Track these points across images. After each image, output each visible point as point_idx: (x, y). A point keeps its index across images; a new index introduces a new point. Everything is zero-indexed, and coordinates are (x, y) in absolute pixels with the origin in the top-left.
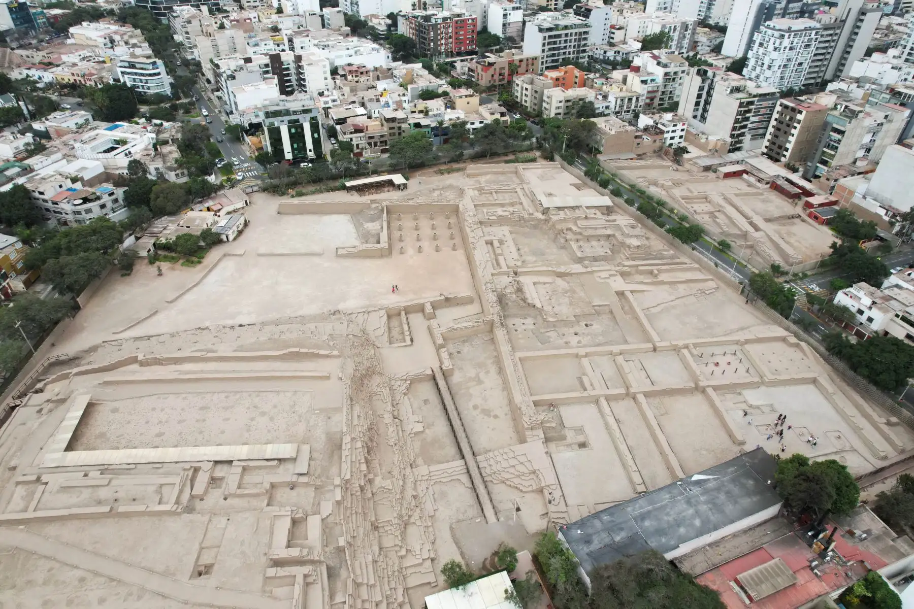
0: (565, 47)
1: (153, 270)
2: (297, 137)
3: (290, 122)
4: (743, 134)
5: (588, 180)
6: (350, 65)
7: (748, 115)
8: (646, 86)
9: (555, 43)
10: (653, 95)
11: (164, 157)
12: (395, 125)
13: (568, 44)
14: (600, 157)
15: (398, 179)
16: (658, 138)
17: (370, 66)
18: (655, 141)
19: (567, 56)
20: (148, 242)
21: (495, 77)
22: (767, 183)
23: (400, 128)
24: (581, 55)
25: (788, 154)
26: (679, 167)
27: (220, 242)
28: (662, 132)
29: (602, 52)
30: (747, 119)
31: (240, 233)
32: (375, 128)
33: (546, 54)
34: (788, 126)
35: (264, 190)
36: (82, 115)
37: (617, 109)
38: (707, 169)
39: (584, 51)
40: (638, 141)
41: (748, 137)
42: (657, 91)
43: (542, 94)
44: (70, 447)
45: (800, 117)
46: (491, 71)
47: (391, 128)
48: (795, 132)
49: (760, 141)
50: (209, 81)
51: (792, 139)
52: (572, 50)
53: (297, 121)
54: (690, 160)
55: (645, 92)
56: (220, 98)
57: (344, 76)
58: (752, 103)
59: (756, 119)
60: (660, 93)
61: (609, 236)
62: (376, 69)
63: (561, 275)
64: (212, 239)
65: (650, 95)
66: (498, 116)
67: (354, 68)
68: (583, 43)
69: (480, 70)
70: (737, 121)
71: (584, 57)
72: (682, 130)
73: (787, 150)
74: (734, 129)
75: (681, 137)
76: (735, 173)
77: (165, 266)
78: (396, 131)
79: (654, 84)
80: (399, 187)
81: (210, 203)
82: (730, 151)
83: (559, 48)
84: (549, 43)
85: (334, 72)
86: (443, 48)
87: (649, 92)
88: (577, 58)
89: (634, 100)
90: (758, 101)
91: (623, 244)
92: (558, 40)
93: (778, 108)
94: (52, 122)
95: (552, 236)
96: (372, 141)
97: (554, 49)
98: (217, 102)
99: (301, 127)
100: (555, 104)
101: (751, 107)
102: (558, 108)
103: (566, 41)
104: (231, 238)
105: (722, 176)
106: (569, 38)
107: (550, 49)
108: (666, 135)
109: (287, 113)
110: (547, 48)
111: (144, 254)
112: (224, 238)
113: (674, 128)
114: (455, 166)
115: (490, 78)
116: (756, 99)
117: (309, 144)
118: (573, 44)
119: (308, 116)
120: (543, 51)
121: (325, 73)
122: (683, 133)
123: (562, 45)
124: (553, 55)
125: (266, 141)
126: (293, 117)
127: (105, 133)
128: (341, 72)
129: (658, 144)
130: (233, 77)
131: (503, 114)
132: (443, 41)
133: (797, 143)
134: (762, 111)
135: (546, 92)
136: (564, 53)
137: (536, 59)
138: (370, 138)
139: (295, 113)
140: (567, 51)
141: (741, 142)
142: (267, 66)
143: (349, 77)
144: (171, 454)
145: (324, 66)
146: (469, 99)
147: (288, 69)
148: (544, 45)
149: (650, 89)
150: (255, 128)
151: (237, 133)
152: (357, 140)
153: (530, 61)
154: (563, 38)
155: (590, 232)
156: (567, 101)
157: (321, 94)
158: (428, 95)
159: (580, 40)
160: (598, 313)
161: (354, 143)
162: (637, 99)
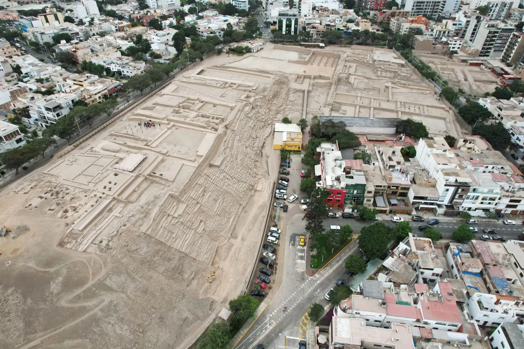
0: (426, 9)
1: (227, 55)
2: (289, 26)
3: (287, 19)
4: (490, 48)
5: (401, 56)
6: (321, 6)
7: (494, 38)
8: (455, 26)
9: (420, 6)
10: (458, 31)
11: (239, 26)
12: (329, 27)
13: (428, 7)
14: (413, 51)
15: (322, 45)
16: (445, 46)
17: (330, 8)
18: (444, 48)
19: (426, 13)
20: (227, 48)
21: (385, 19)
22: (490, 69)
23: (331, 29)
24: (434, 14)
25: (510, 59)
26: (450, 60)
27: (251, 52)
28: (448, 44)
29: (449, 14)
30: (494, 40)
31: (258, 51)
32: (321, 28)
33: (414, 11)
34: (513, 44)
35: (271, 42)
36: (216, 12)
37: (436, 36)
38: (464, 61)
39: (436, 12)
40: (434, 46)
41: (492, 51)
42: (461, 30)
43: (400, 25)
44: (198, 74)
45: (519, 40)
46: (384, 15)
47: (327, 29)
48: (515, 47)
49: (500, 53)
50: (263, 8)
51: (514, 51)
52: (429, 10)
53: (290, 19)
54: (457, 56)
55: (454, 30)
56: (266, 14)
57: (318, 11)
58: (497, 32)
59: (500, 41)
60: (462, 31)
61: (395, 72)
62: (333, 10)
63: (367, 78)
64: (248, 50)
65: (456, 31)
66: (375, 31)
67: (323, 8)
68: (436, 7)
69: (378, 15)
70: (486, 41)
71: (435, 15)
72: (460, 44)
73: (510, 57)
74: (485, 45)
75: (459, 48)
76: (476, 64)
77: (231, 55)
78: (329, 30)
79: (460, 26)
80: (322, 47)
81: (251, 41)
82: (480, 56)
83: (422, 9)
84: (416, 6)
85: (314, 8)
86: (368, 7)
87: (456, 30)
88: (432, 15)
89: (447, 33)
90: (501, 32)
91: (399, 75)
92: (422, 4)
93: (511, 36)
94: (205, 13)
95: (373, 69)
96: (319, 33)
97: (419, 9)
98: (264, 15)
99: (291, 21)
100: (404, 29)
101: (496, 34)
102: (405, 31)
103: (427, 6)
104: (255, 51)
105: (469, 64)
106: (428, 4)
107: (417, 9)
108: (450, 46)
109: (287, 15)
110: (415, 8)
111: (225, 51)
112: (252, 50)
113: (455, 43)
114: (348, 45)
115: (382, 19)
116: (500, 30)
117: (293, 29)
118: (430, 7)
119: (295, 18)
120: (413, 9)
121: (309, 8)
122: (460, 46)
123: (425, 7)
124: (418, 12)
125: (277, 27)
126: (289, 17)
127: (222, 18)
128: (317, 9)
129: (445, 49)
130: (272, 4)
131: (378, 30)
132: (369, 3)
133: (516, 53)
134: (504, 38)
135: (402, 24)
136: (425, 12)
137: (408, 12)
138: (318, 31)
139: (290, 15)
140: (426, 10)
141: (489, 52)
142: (287, 2)
143: (320, 12)
144: (222, 80)
145: (310, 5)
146: (366, 23)
147: (295, 5)
148: (414, 6)
149: (457, 28)
150: (275, 23)
151: (268, 24)
152: (312, 31)
153: (405, 13)
154: (425, 4)
155: (388, 69)
156: (410, 28)
157: (306, 16)
158: (350, 21)
159: (434, 6)
160: (374, 90)
161: (311, 32)
162: (449, 32)
